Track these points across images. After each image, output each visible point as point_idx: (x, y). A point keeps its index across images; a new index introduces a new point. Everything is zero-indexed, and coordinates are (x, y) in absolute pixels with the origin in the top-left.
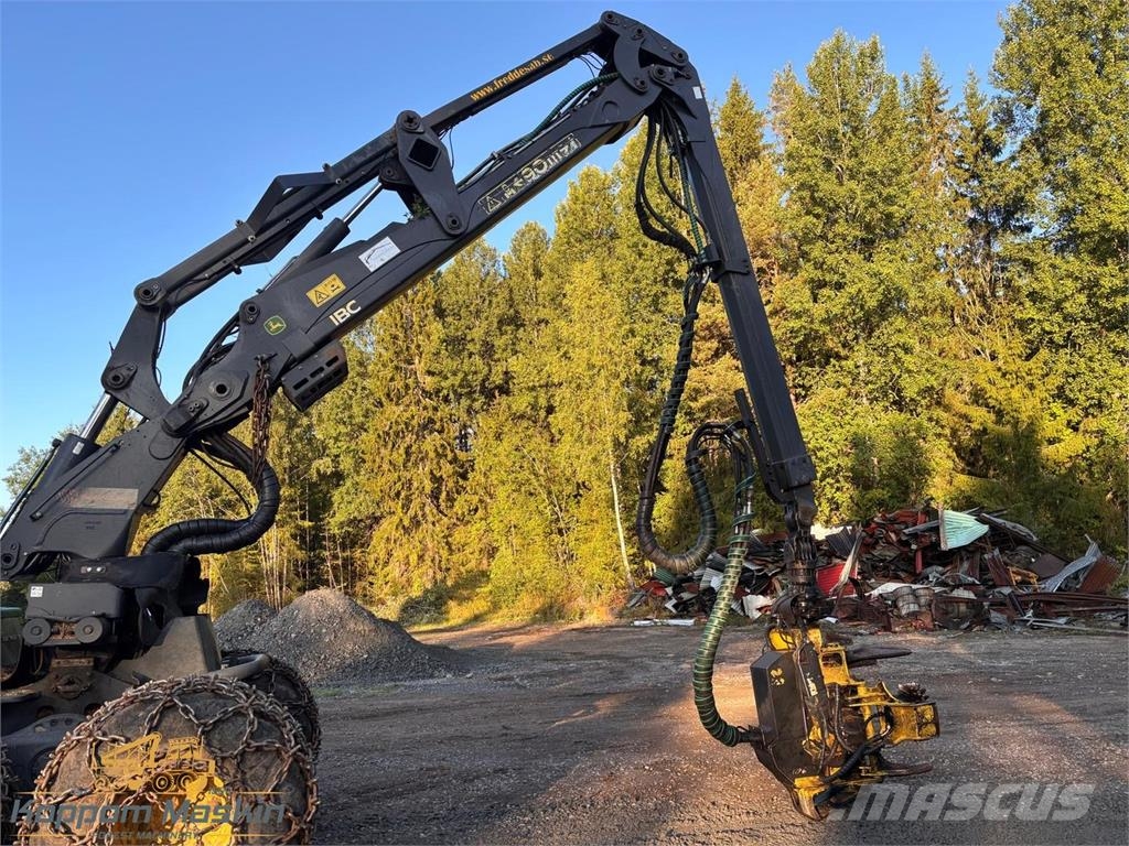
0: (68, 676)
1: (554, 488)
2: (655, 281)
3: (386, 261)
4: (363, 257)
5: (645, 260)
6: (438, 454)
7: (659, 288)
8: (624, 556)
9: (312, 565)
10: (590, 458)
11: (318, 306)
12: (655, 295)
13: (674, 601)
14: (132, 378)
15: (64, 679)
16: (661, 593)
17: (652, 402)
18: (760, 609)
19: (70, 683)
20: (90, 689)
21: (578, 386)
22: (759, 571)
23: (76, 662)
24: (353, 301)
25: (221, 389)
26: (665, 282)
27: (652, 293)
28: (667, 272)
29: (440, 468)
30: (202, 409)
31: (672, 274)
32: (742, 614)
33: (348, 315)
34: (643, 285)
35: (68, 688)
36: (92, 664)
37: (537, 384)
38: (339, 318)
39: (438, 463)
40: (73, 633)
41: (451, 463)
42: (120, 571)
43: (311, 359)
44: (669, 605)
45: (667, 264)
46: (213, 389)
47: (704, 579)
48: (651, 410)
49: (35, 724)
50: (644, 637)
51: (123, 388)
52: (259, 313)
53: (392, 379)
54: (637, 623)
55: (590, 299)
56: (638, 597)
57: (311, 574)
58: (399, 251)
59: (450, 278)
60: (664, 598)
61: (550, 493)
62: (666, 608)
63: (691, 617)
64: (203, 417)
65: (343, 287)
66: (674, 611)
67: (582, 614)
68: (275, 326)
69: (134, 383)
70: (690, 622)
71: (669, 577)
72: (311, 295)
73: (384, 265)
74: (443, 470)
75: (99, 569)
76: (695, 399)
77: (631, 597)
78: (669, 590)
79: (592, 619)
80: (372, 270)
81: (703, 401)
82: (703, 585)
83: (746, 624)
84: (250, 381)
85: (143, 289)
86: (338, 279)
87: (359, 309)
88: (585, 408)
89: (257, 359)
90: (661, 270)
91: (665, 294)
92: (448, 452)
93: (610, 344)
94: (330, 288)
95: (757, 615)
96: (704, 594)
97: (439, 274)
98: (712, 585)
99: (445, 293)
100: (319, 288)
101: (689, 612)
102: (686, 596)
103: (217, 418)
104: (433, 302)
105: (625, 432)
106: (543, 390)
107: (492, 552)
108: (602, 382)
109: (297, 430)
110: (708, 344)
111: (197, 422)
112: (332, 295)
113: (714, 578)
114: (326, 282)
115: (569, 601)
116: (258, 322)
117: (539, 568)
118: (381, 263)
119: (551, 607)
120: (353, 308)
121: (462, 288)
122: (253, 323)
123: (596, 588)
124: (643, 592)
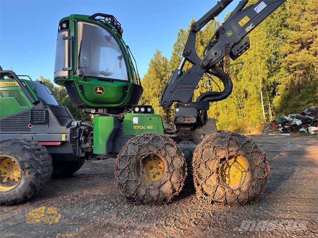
0: (185, 132)
1: (239, 95)
2: (278, 26)
3: (263, 9)
4: (255, 9)
5: (274, 19)
6: (202, 86)
7: (279, 28)
8: (264, 115)
9: (167, 117)
10: (254, 85)
11: (242, 26)
12: (277, 30)
13: (282, 128)
14: (191, 52)
15: (184, 133)
16: (277, 126)
17: (274, 67)
18: (314, 131)
19: (185, 134)
20: (190, 136)
21: (250, 63)
22: (314, 119)
23: (186, 129)
24: (252, 24)
25: (216, 54)
26: (281, 26)
27: (276, 30)
28: (282, 22)
29: (202, 90)
30: (211, 60)
31: (283, 23)
32: (307, 132)
33: (251, 28)
34: (273, 28)
35: (185, 135)
36: (190, 129)
37: (233, 63)
38: (248, 29)
39: (202, 89)
40: (189, 120)
41: (205, 88)
42: (195, 105)
43: (239, 43)
44: (280, 129)
45: (282, 19)
46: (213, 54)
47: (293, 122)
48: (273, 69)
49: (180, 143)
50: (275, 138)
51: (188, 56)
52: (225, 30)
53: (188, 65)
54: (270, 134)
55: (255, 34)
56: (268, 127)
57: (168, 119)
58: (266, 6)
59: (205, 33)
60: (278, 128)
61: (237, 97)
62: (279, 130)
63: (289, 133)
64: (211, 62)
65: (249, 19)
66: (282, 131)
67: (250, 132)
68: (229, 34)
69: (191, 53)
70: (289, 134)
71: (280, 121)
72: (240, 23)
73: (262, 11)
74: (203, 91)
75: (189, 105)
76: (291, 65)
77: (266, 127)
78: (280, 125)
79: (253, 133)
80: (258, 13)
81: (294, 65)
82: (292, 124)
83: (309, 135)
84: (223, 51)
85: (193, 26)
86: (247, 17)
87: (254, 26)
88: (253, 69)
89: (226, 44)
90: (280, 22)
91: (281, 30)
92: (205, 85)
93: (262, 48)
94: (245, 20)
95: (313, 133)
96: (292, 126)
97: (202, 32)
98: (296, 123)
99: (203, 37)
100: (242, 20)
101: (287, 131)
102: (286, 127)
103: (215, 63)
104: (200, 40)
105: (267, 76)
106: (235, 65)
107: (218, 114)
108: (259, 61)
109: (163, 81)
110: (297, 45)
111: (210, 64)
112: (246, 22)
113: (297, 121)
114: (244, 18)
115: (245, 128)
116: (225, 33)
117: (235, 118)
118: (261, 10)
119: (239, 130)
120: (252, 26)
121: (208, 35)
122: (223, 33)
123: (254, 125)
124: (270, 126)
